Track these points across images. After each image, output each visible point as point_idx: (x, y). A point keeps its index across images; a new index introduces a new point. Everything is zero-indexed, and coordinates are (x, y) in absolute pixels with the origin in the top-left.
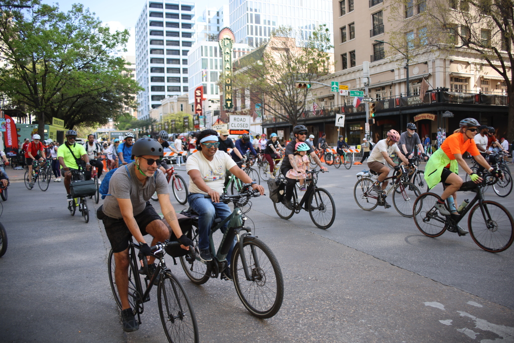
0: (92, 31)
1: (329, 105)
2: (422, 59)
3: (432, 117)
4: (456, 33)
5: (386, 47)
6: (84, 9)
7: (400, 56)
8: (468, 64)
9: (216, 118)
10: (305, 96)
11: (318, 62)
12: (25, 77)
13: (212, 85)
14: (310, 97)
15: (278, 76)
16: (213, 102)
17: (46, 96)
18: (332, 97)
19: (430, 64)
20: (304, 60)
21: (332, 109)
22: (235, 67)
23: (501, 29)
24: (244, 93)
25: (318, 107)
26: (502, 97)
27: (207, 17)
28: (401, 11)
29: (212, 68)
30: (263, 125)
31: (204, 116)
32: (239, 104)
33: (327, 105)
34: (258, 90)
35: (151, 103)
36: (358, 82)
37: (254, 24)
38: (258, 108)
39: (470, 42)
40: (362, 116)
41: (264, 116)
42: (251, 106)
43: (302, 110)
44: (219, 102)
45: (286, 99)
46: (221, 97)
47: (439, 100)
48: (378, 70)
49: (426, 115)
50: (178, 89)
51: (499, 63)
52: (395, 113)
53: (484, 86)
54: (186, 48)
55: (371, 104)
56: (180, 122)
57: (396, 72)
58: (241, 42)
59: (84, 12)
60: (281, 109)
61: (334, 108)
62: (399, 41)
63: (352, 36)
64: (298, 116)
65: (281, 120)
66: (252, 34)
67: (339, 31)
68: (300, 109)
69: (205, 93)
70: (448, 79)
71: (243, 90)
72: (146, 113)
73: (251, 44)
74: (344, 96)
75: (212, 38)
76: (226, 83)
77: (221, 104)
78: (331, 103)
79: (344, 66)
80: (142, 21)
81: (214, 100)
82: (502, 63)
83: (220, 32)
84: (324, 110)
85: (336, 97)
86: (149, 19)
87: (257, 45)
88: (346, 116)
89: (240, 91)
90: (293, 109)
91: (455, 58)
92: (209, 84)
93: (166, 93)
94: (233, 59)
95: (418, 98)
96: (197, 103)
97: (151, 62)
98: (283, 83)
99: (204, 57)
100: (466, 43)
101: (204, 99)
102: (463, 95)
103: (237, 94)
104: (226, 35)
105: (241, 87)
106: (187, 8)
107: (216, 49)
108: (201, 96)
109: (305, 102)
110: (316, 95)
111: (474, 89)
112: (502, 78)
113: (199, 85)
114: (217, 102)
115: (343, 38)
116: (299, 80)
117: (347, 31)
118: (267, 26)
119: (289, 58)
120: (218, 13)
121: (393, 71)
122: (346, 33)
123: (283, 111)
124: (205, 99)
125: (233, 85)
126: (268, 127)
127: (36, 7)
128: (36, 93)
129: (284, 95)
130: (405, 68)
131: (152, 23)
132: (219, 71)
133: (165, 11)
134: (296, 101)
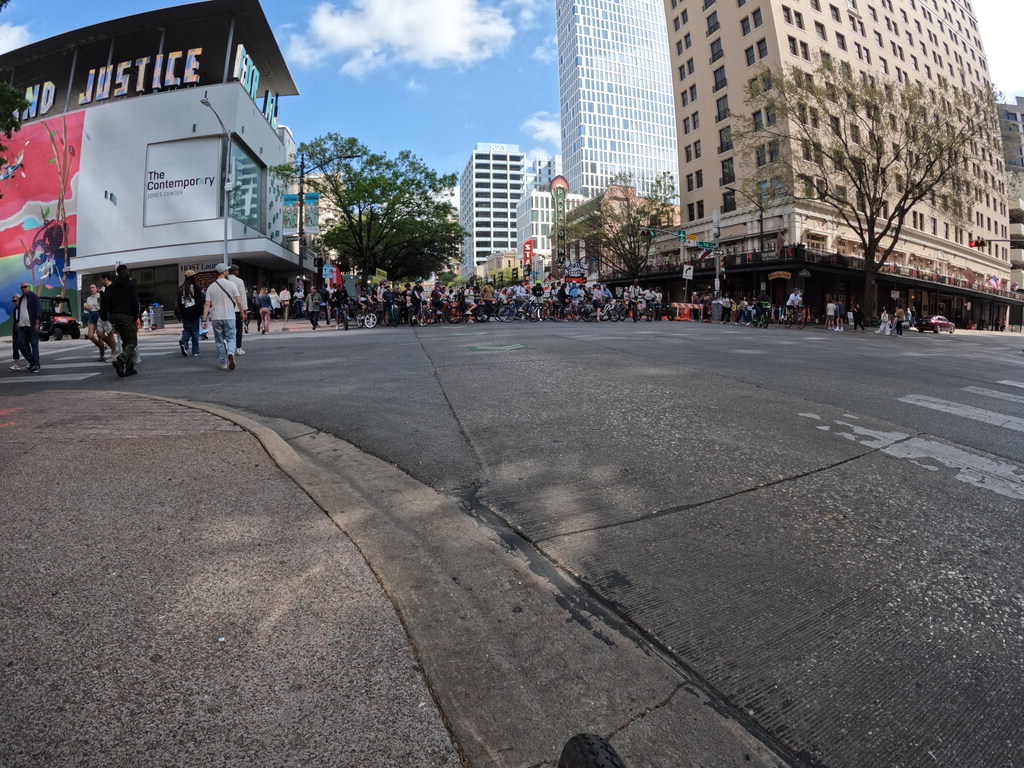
0: (418, 177)
1: (674, 260)
2: (777, 212)
3: (787, 275)
4: (812, 185)
5: (738, 196)
6: (411, 156)
7: (752, 206)
8: (824, 221)
9: (547, 274)
10: (648, 249)
11: (662, 212)
12: (351, 226)
13: (543, 239)
14: (652, 250)
15: (617, 226)
16: (543, 257)
17: (371, 245)
18: (677, 252)
19: (785, 218)
20: (646, 210)
21: (677, 264)
22: (570, 218)
23: (856, 185)
24: (579, 246)
25: (661, 262)
26: (859, 260)
27: (538, 168)
28: (753, 156)
29: (543, 220)
31: (535, 272)
33: (672, 260)
34: (595, 241)
35: (476, 259)
36: (706, 235)
37: (590, 174)
39: (827, 194)
40: (711, 273)
41: (601, 271)
43: (643, 265)
44: (551, 257)
45: (626, 252)
46: (553, 251)
47: (796, 257)
48: (729, 222)
49: (781, 273)
50: (505, 245)
51: (856, 224)
52: (748, 270)
53: (842, 248)
54: (515, 201)
55: (722, 258)
57: (749, 225)
58: (576, 192)
59: (411, 159)
60: (620, 263)
62: (751, 189)
63: (700, 184)
64: (639, 271)
65: (620, 274)
66: (587, 184)
67: (685, 179)
68: (642, 263)
69: (536, 247)
70: (805, 237)
71: (578, 243)
72: (470, 271)
73: (586, 195)
75: (542, 189)
76: (559, 236)
77: (553, 259)
78: (676, 257)
79: (692, 218)
80: (467, 173)
81: (546, 255)
82: (860, 224)
83: (551, 182)
84: (668, 265)
85: (682, 252)
86: (475, 171)
87: (593, 195)
88: (694, 269)
89: (574, 244)
90: (634, 263)
91: (811, 213)
92: (540, 237)
93: (493, 249)
94: (566, 211)
95: (773, 254)
96: (526, 258)
97: (477, 216)
98: (624, 235)
99: (534, 208)
100: (822, 197)
101: (534, 254)
102: (821, 253)
103: (571, 247)
104: (559, 184)
106: (517, 158)
107: (547, 199)
108: (531, 251)
109: (647, 256)
110: (659, 248)
111: (831, 248)
112: (859, 241)
113: (527, 239)
114: (548, 257)
115: (690, 189)
117: (694, 178)
118: (604, 175)
119: (629, 207)
120: (549, 163)
121: (745, 224)
122: (693, 181)
123: (623, 264)
125: (567, 238)
127: (365, 158)
128: (361, 242)
129: (623, 246)
130: (759, 221)
131: (479, 176)
132: (551, 224)
133: (492, 162)
134: (637, 255)
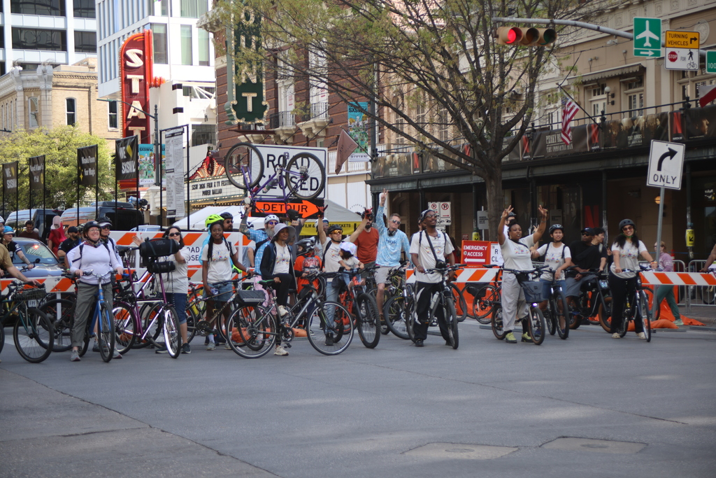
1: (625, 107)
9: (200, 152)
13: (187, 30)
16: (188, 91)
18: (635, 78)
21: (633, 120)
24: (307, 63)
25: (580, 114)
30: (376, 182)
31: (158, 144)
32: (287, 102)
33: (615, 109)
34: (358, 52)
38: (357, 119)
41: (380, 148)
42: (330, 109)
43: (519, 125)
44: (214, 95)
45: (461, 85)
46: (220, 73)
50: (55, 41)
56: (65, 165)
61: (641, 119)
64: (505, 147)
65: (441, 163)
68: (514, 122)
69: (163, 58)
71: (303, 49)
74: (683, 73)
76: (240, 23)
77: (221, 100)
78: (631, 100)
81: (195, 86)
84: (603, 127)
85: (650, 78)
88: (687, 150)
89: (290, 54)
90: (486, 122)
93: (9, 53)
98: (453, 26)
101: (158, 84)
103: (281, 64)
105: (293, 39)
108: (145, 70)
109: (531, 95)
110: (573, 68)
114: (204, 92)
116: (510, 13)
123: (450, 129)
124: (161, 81)
125: (267, 32)
126: (394, 187)
134: (497, 92)
